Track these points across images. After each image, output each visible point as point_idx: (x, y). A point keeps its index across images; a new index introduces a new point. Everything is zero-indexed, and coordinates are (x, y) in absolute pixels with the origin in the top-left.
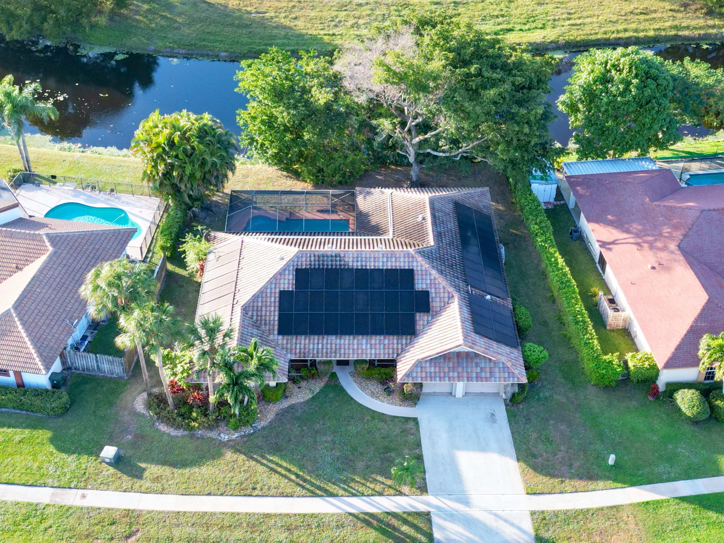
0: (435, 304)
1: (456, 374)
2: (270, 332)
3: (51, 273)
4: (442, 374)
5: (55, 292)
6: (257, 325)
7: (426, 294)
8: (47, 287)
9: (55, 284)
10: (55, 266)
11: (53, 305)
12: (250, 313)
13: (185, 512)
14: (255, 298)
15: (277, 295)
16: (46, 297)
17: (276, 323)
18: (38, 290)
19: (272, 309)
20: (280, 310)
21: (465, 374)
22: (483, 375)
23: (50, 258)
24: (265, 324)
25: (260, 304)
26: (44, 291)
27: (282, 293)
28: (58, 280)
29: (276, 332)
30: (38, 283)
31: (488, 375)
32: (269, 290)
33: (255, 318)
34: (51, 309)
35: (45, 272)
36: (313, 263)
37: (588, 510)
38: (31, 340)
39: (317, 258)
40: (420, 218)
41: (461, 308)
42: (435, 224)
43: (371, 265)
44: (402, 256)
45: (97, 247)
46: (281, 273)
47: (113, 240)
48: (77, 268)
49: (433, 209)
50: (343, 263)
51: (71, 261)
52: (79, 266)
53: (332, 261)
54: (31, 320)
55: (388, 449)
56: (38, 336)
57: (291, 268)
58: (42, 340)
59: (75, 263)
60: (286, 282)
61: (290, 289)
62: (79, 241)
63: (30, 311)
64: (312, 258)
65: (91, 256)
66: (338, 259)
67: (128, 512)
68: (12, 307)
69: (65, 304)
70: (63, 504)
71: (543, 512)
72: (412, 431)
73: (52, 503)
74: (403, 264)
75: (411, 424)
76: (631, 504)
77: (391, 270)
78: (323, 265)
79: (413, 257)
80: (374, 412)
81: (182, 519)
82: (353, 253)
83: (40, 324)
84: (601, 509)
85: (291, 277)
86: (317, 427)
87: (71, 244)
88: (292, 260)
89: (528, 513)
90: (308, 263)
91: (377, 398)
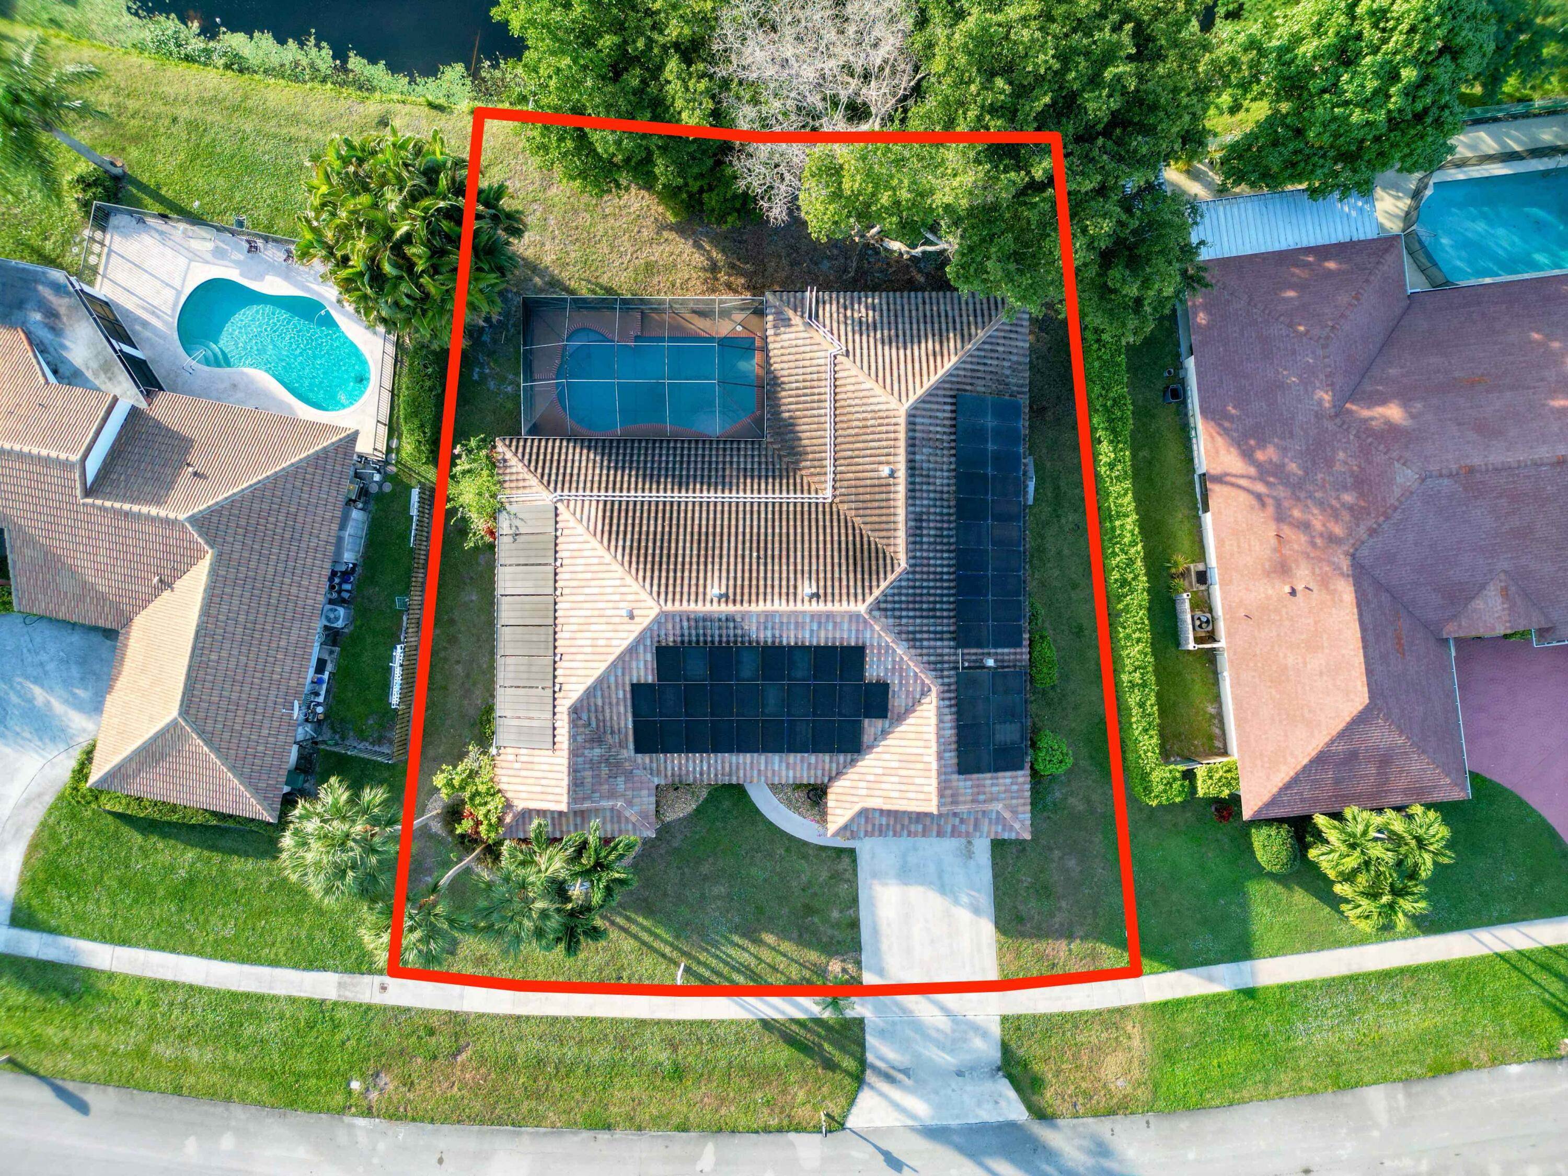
0: (897, 702)
1: (920, 828)
2: (622, 745)
3: (224, 608)
4: (898, 827)
5: (244, 650)
6: (597, 739)
7: (882, 688)
8: (227, 645)
9: (240, 630)
10: (228, 590)
11: (249, 680)
12: (585, 716)
13: (528, 1018)
14: (590, 693)
15: (628, 688)
16: (232, 666)
17: (631, 733)
18: (214, 657)
19: (622, 709)
20: (635, 715)
21: (935, 828)
22: (963, 828)
23: (214, 572)
24: (612, 733)
25: (600, 703)
26: (224, 654)
27: (637, 689)
28: (242, 618)
29: (631, 746)
30: (209, 640)
31: (971, 829)
32: (612, 679)
33: (594, 724)
34: (246, 688)
35: (213, 612)
36: (686, 632)
37: (1081, 1014)
38: (232, 768)
39: (693, 624)
40: (885, 471)
41: (940, 716)
42: (912, 493)
43: (789, 638)
44: (846, 619)
45: (293, 510)
46: (632, 650)
47: (318, 478)
48: (269, 577)
49: (912, 444)
50: (739, 632)
51: (253, 565)
52: (271, 570)
53: (720, 628)
54: (219, 726)
55: (809, 910)
56: (241, 753)
57: (648, 642)
58: (249, 760)
59: (263, 566)
60: (642, 665)
61: (650, 680)
62: (256, 506)
63: (214, 707)
64: (685, 624)
65: (287, 535)
66: (731, 625)
67: (453, 1016)
68: (180, 714)
69: (268, 669)
70: (358, 1001)
71: (1019, 1017)
72: (847, 876)
73: (342, 1000)
74: (846, 636)
75: (846, 860)
76: (1143, 1006)
77: (826, 648)
78: (705, 635)
79: (865, 621)
80: (791, 838)
81: (526, 1029)
82: (758, 615)
83: (237, 727)
84: (1100, 1013)
85: (649, 657)
86: (705, 869)
87: (243, 522)
88: (649, 629)
89: (998, 1019)
90: (678, 632)
91: (797, 810)
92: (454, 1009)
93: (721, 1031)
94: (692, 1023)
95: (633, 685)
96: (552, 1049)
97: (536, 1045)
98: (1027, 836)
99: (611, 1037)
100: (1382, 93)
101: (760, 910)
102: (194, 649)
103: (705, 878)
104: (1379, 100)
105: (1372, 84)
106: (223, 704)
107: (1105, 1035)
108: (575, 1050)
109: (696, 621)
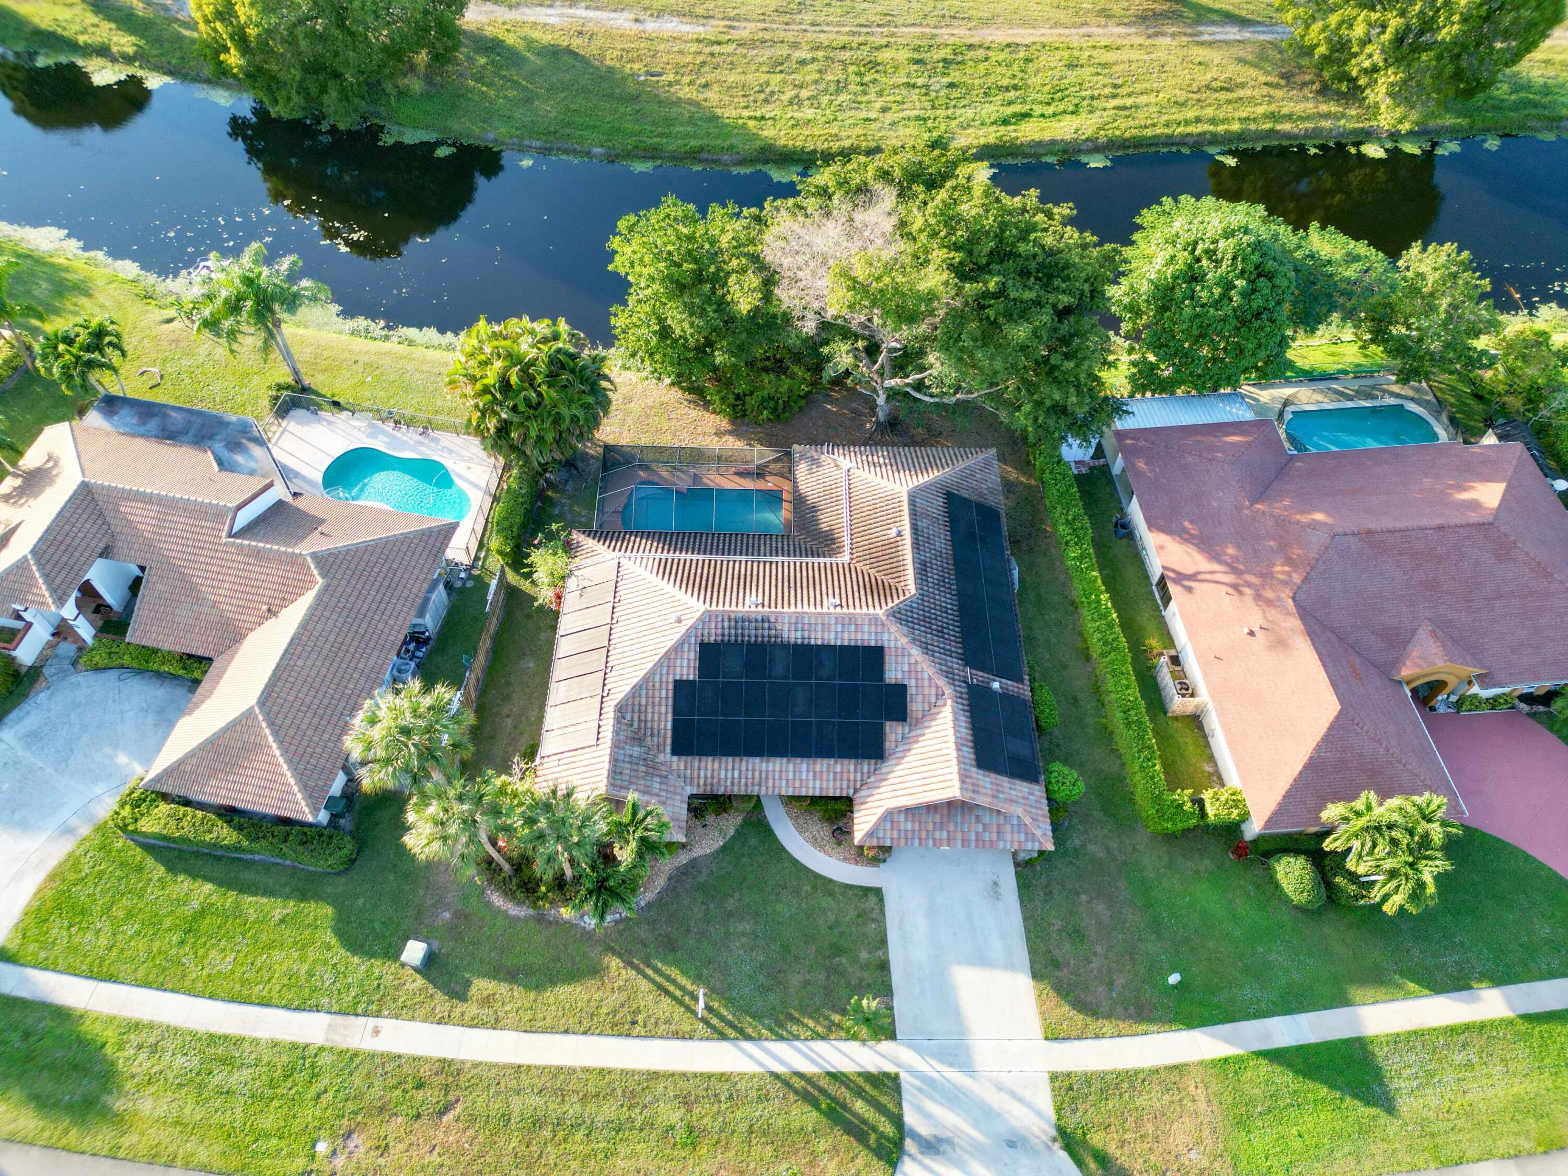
0: (915, 706)
1: (945, 835)
2: (660, 748)
3: (320, 627)
4: (924, 834)
5: (327, 664)
6: (638, 738)
7: (901, 690)
8: (314, 656)
9: (327, 646)
11: (324, 689)
12: (628, 717)
13: (529, 1067)
14: (636, 690)
15: (671, 686)
16: (313, 674)
17: (669, 734)
18: (300, 663)
19: (663, 709)
20: (676, 712)
21: (959, 835)
22: (987, 836)
23: (319, 598)
24: (652, 735)
25: (643, 702)
26: (309, 663)
27: (678, 684)
28: (332, 638)
29: (668, 749)
30: (300, 648)
31: (994, 837)
32: (657, 678)
33: (636, 725)
34: (320, 695)
35: (310, 627)
36: (726, 632)
37: (1137, 1072)
38: (289, 761)
39: (733, 624)
40: (893, 532)
41: (955, 719)
42: (916, 546)
43: (817, 638)
44: (866, 622)
45: (395, 566)
46: (677, 648)
47: (420, 548)
48: (363, 611)
49: (914, 514)
50: (773, 632)
51: (352, 599)
52: (366, 607)
53: (756, 629)
54: (288, 722)
55: (837, 950)
56: (300, 750)
57: (693, 641)
58: (306, 757)
59: (360, 602)
60: (685, 663)
61: (691, 678)
62: (366, 558)
63: (287, 705)
64: (726, 624)
65: (386, 584)
66: (766, 625)
67: (444, 1065)
68: (258, 702)
69: (344, 683)
70: (344, 1046)
71: (1069, 1075)
72: (874, 915)
73: (329, 1045)
74: (867, 637)
75: (873, 900)
76: (1201, 1063)
77: (849, 648)
78: (743, 635)
79: (883, 625)
80: (817, 876)
81: (525, 1081)
82: (790, 615)
83: (303, 727)
84: (1157, 1071)
85: (692, 655)
86: (730, 904)
87: (352, 567)
88: (694, 627)
89: (1046, 1077)
90: (719, 631)
91: (822, 848)
92: (449, 1056)
93: (741, 1086)
94: (710, 1076)
95: (676, 681)
96: (551, 1106)
97: (535, 1101)
98: (1050, 847)
99: (619, 1092)
100: (1226, 296)
101: (786, 948)
102: (286, 652)
103: (730, 915)
104: (1225, 301)
105: (1217, 291)
106: (297, 704)
107: (1166, 1098)
108: (577, 1107)
109: (736, 622)
